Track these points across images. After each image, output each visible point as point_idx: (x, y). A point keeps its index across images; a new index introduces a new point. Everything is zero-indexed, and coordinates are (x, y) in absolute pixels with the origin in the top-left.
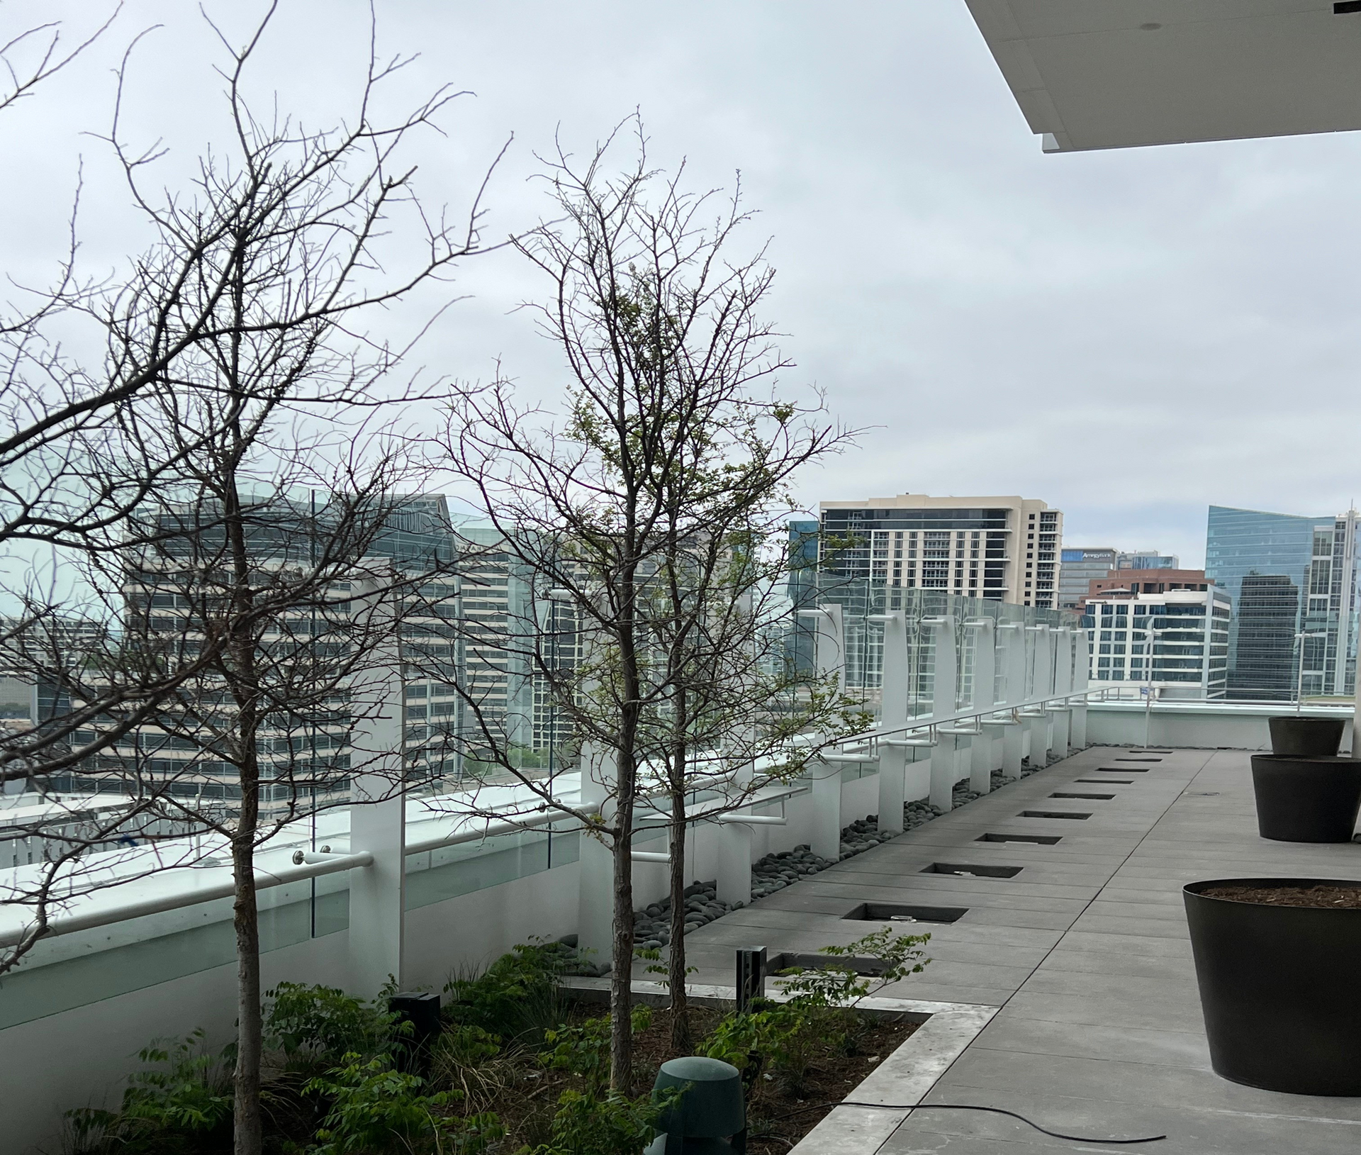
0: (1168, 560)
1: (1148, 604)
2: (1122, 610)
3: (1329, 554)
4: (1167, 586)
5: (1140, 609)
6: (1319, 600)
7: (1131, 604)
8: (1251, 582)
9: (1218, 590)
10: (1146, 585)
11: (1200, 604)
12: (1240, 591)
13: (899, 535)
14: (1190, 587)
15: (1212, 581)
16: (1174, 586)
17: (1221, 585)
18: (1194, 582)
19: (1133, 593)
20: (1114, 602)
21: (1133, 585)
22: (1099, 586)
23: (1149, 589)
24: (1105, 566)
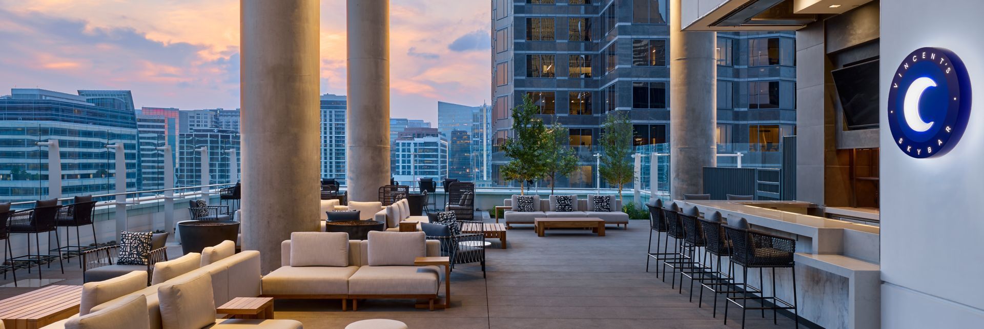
0: (428, 124)
1: (418, 142)
2: (409, 144)
3: (478, 122)
4: (425, 135)
5: (415, 144)
6: (476, 141)
7: (412, 142)
8: (454, 133)
9: (443, 137)
10: (418, 134)
11: (436, 142)
12: (450, 137)
13: (331, 112)
14: (433, 135)
15: (440, 133)
16: (428, 135)
17: (444, 135)
18: (434, 133)
19: (412, 138)
20: (406, 142)
21: (413, 134)
22: (402, 135)
23: (419, 136)
24: (404, 126)
